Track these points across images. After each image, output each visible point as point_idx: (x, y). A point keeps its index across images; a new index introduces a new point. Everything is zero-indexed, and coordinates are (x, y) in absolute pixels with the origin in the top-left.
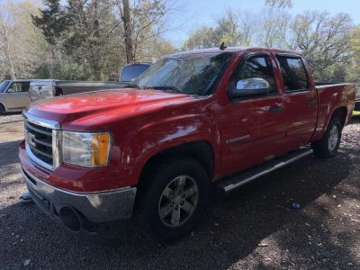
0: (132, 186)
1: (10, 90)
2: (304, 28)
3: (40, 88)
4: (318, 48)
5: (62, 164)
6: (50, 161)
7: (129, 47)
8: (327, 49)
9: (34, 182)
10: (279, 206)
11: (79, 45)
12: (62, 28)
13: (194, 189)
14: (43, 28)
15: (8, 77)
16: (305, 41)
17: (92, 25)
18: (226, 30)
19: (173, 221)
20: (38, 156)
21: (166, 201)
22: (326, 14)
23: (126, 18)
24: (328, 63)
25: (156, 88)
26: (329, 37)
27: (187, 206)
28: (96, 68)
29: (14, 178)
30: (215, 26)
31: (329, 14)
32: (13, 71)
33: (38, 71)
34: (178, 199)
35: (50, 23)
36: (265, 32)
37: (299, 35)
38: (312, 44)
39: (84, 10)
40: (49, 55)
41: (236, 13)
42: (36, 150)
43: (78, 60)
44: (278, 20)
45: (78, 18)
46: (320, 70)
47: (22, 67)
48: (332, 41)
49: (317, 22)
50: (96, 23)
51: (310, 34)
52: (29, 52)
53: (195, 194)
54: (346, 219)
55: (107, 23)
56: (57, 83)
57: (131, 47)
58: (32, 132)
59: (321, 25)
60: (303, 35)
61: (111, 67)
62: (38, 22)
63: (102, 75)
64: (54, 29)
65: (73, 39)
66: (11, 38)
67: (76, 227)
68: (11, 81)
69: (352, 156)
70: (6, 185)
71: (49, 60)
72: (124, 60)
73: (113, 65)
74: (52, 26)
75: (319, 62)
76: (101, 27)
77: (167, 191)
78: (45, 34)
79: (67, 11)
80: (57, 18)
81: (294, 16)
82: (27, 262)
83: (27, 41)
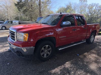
0: (33, 47)
1: (8, 23)
2: (92, 8)
3: (15, 23)
4: (95, 14)
5: (17, 41)
6: (14, 40)
7: (40, 12)
8: (98, 14)
9: (11, 45)
10: (73, 55)
11: (27, 11)
12: (22, 7)
13: (50, 49)
14: (17, 7)
15: (8, 20)
16: (91, 12)
17: (31, 6)
18: (69, 8)
19: (44, 56)
20: (12, 39)
21: (42, 51)
22: (98, 4)
23: (40, 5)
24: (98, 18)
25: (43, 23)
26: (99, 11)
27: (48, 53)
28: (31, 18)
29: (7, 45)
30: (66, 7)
31: (99, 4)
32: (9, 18)
33: (16, 18)
34: (46, 51)
35: (19, 5)
36: (80, 9)
37: (90, 10)
38: (94, 13)
39: (29, 2)
40: (19, 14)
41: (72, 3)
42: (12, 37)
43: (27, 16)
44: (84, 5)
45: (27, 4)
46: (95, 20)
47: (12, 17)
48: (99, 12)
49: (95, 6)
50: (32, 5)
51: (93, 10)
52: (14, 13)
53: (50, 50)
54: (90, 59)
55: (34, 6)
56: (19, 21)
57: (41, 12)
58: (11, 33)
59: (96, 7)
60: (91, 10)
61: (35, 18)
62: (16, 5)
63: (33, 20)
64: (20, 7)
65: (25, 10)
66: (9, 9)
67: (20, 56)
68: (8, 21)
69: (97, 44)
70: (5, 47)
71: (19, 15)
72: (39, 16)
73: (36, 17)
74: (20, 6)
75: (95, 18)
76: (33, 6)
77: (43, 49)
78: (18, 8)
79: (24, 2)
80: (21, 4)
81: (89, 4)
82: (8, 64)
83: (13, 10)
